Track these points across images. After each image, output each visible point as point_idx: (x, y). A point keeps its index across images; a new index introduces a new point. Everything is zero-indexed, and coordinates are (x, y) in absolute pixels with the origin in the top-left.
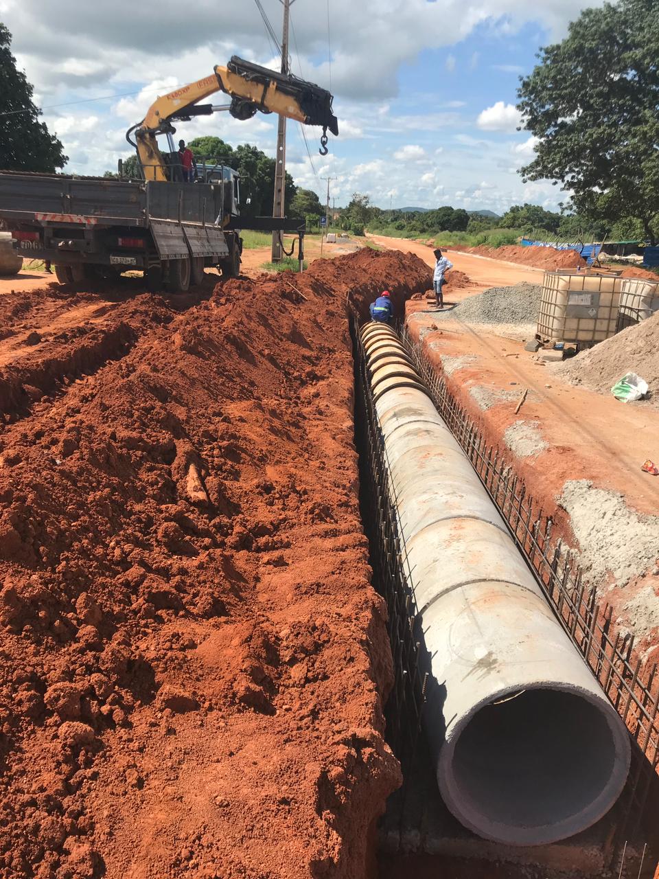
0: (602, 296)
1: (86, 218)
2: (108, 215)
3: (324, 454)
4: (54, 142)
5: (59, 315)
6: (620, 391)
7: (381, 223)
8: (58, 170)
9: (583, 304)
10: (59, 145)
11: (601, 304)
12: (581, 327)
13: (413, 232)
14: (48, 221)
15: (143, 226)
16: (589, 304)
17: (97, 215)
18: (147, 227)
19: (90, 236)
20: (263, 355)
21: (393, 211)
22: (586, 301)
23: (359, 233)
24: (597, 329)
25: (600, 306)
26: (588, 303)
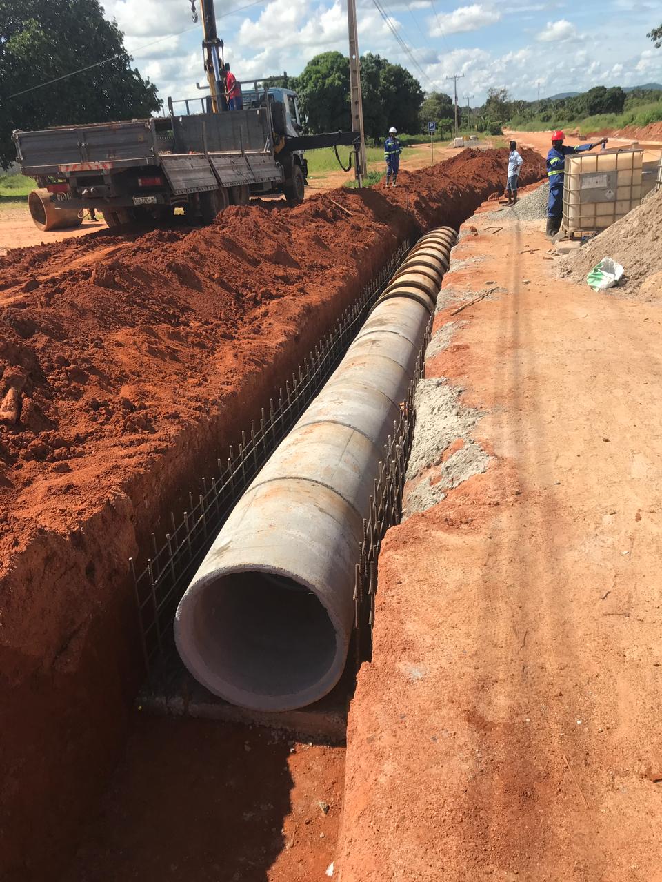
0: (620, 175)
1: (103, 164)
2: (123, 157)
3: (214, 372)
4: (148, 87)
5: (71, 261)
6: (592, 280)
7: (524, 117)
8: (155, 114)
9: (598, 186)
10: (154, 89)
11: (620, 183)
12: (600, 212)
13: (560, 123)
14: (71, 172)
15: (153, 164)
16: (606, 186)
17: (113, 159)
18: (158, 165)
19: (109, 181)
20: (213, 280)
21: (541, 102)
22: (602, 182)
23: (497, 132)
24: (617, 213)
25: (618, 187)
26: (604, 185)
